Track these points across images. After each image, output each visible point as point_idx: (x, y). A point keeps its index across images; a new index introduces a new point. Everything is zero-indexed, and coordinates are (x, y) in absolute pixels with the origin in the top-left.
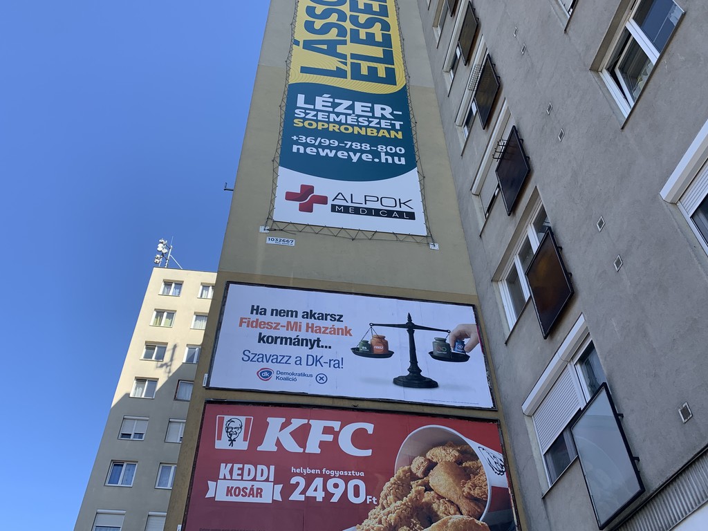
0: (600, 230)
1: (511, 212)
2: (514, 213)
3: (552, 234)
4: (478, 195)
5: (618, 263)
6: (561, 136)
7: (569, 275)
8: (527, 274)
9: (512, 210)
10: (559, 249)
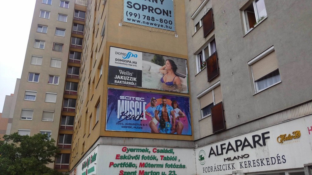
0: (230, 61)
3: (217, 54)
4: (193, 19)
5: (232, 73)
6: (226, 23)
7: (219, 69)
9: (205, 36)
10: (218, 59)
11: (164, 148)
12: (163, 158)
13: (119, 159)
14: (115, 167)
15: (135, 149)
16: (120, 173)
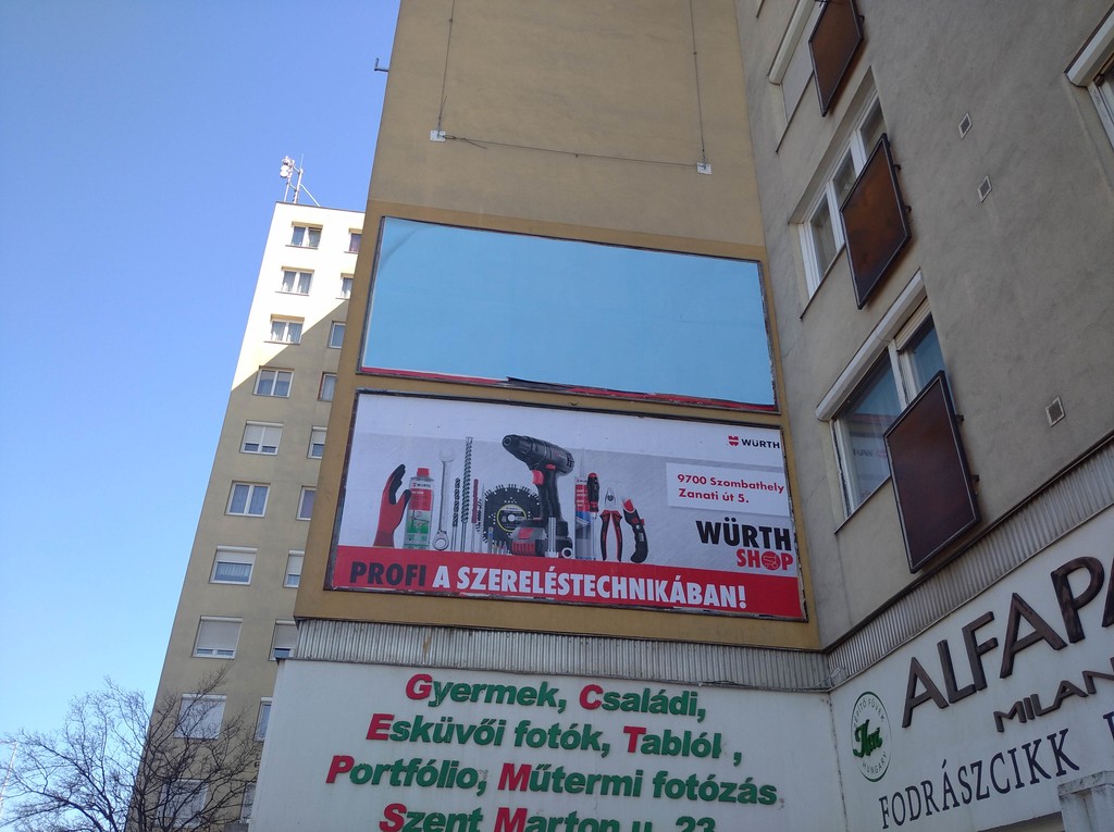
0: (962, 135)
1: (827, 110)
2: (832, 113)
3: (888, 145)
4: (779, 84)
5: (984, 189)
7: (907, 209)
8: (843, 210)
10: (897, 168)
11: (647, 685)
12: (640, 742)
13: (384, 737)
14: (356, 781)
15: (479, 688)
16: (384, 819)
